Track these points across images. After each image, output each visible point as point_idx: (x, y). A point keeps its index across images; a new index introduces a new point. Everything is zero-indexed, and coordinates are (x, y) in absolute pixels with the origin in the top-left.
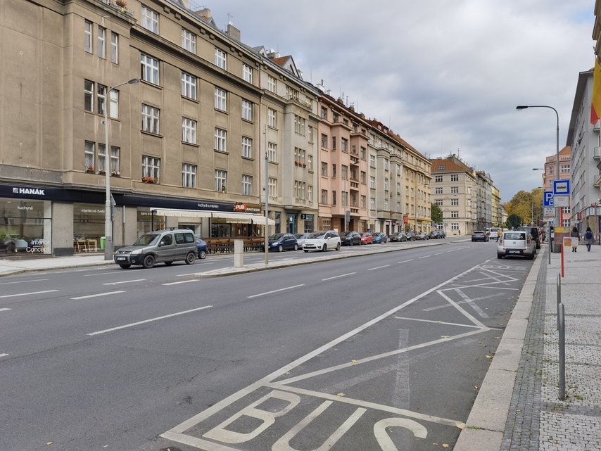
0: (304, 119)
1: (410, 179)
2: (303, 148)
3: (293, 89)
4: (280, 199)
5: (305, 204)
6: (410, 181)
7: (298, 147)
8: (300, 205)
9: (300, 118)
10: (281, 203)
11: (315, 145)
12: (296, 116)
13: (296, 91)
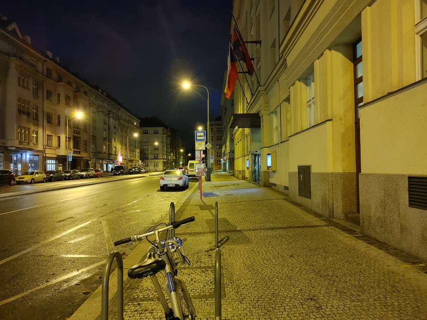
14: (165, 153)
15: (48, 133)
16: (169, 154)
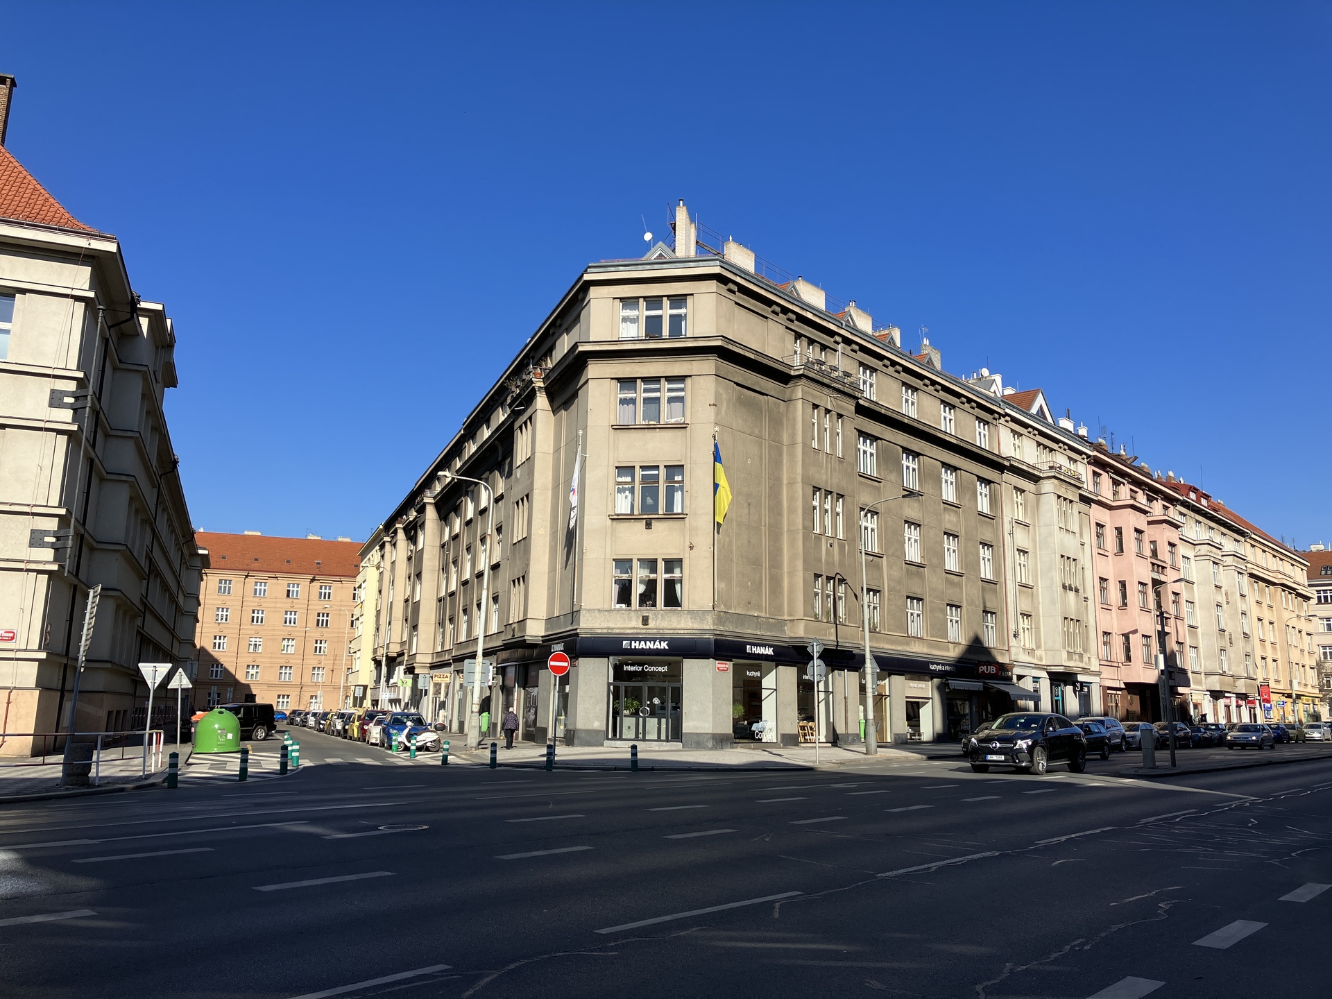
0: (1071, 501)
1: (1266, 601)
2: (1072, 557)
3: (1045, 447)
4: (1038, 652)
5: (1081, 661)
6: (1264, 605)
7: (1066, 555)
8: (1074, 664)
9: (1065, 499)
10: (1041, 659)
11: (1087, 547)
12: (1059, 497)
13: (1051, 450)
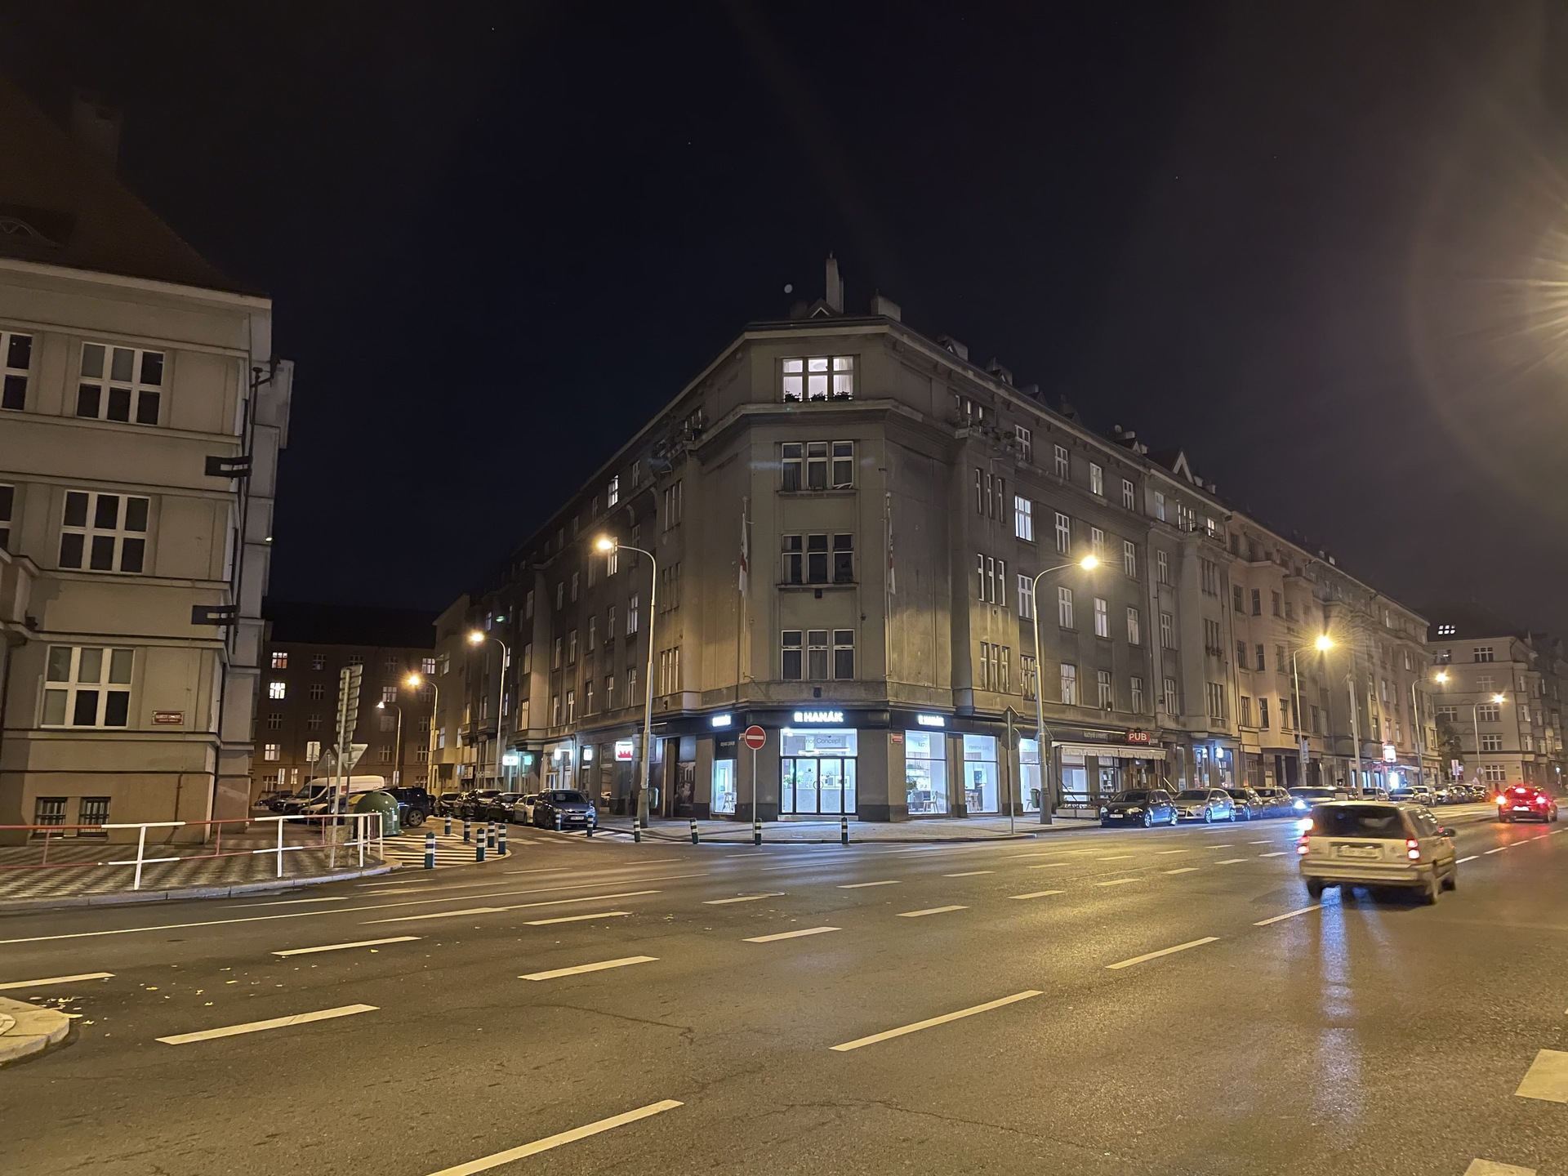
12: (1203, 559)
14: (1526, 728)
15: (1243, 693)
16: (1538, 734)
